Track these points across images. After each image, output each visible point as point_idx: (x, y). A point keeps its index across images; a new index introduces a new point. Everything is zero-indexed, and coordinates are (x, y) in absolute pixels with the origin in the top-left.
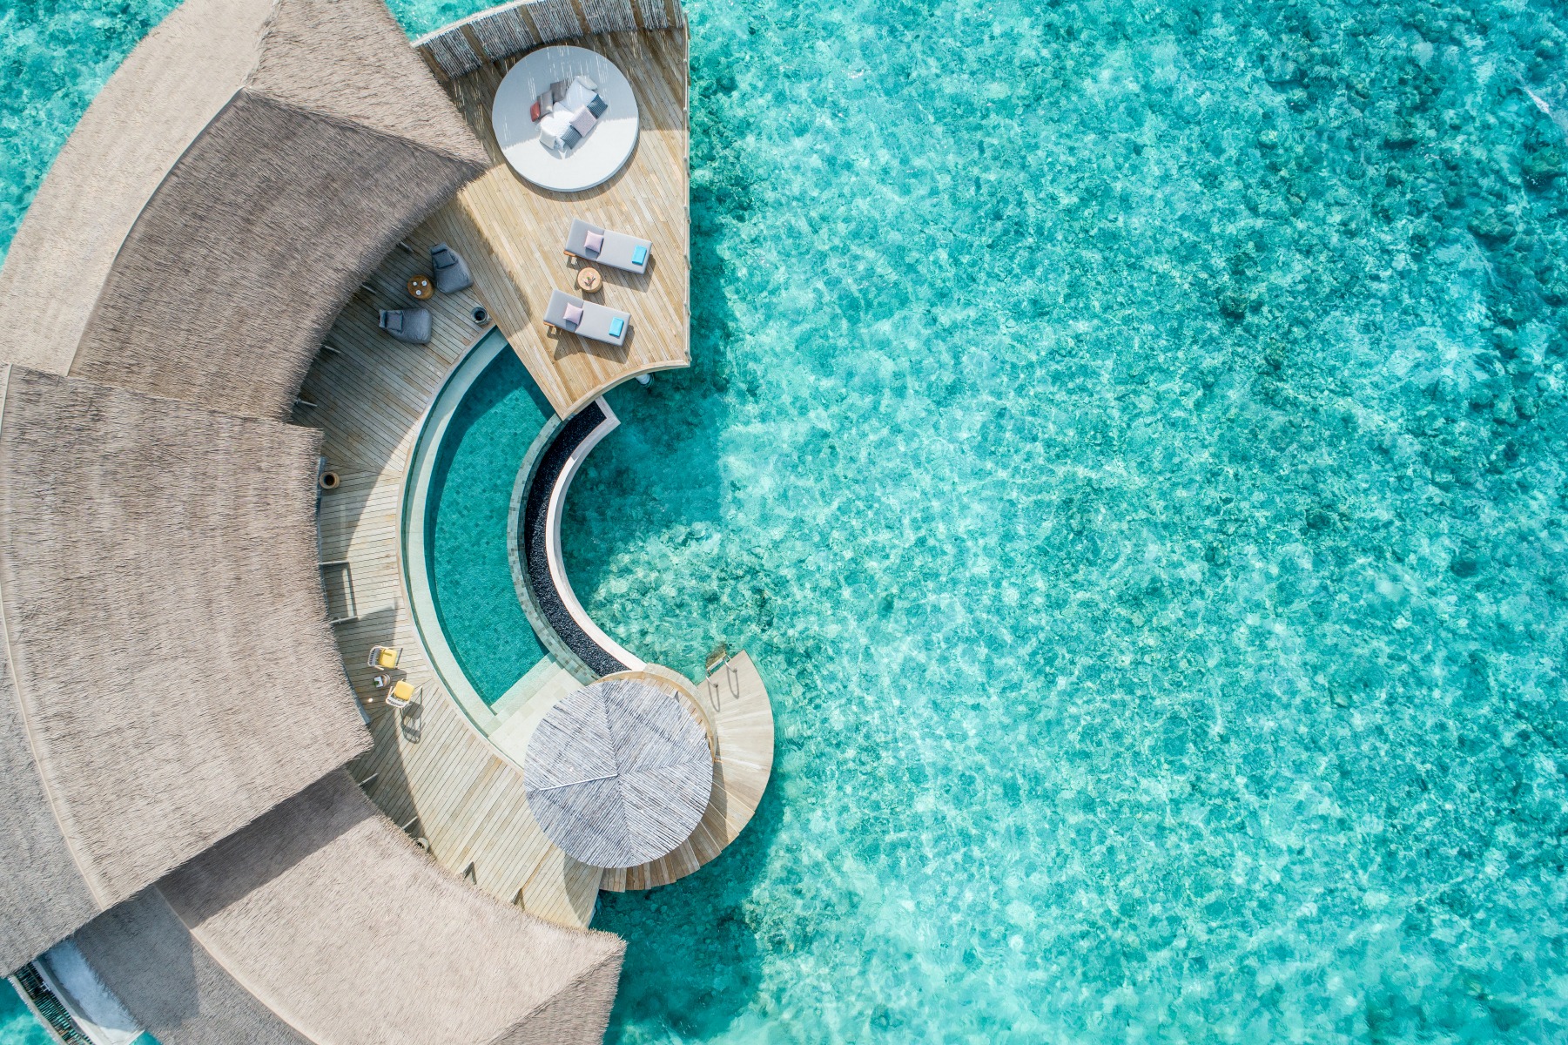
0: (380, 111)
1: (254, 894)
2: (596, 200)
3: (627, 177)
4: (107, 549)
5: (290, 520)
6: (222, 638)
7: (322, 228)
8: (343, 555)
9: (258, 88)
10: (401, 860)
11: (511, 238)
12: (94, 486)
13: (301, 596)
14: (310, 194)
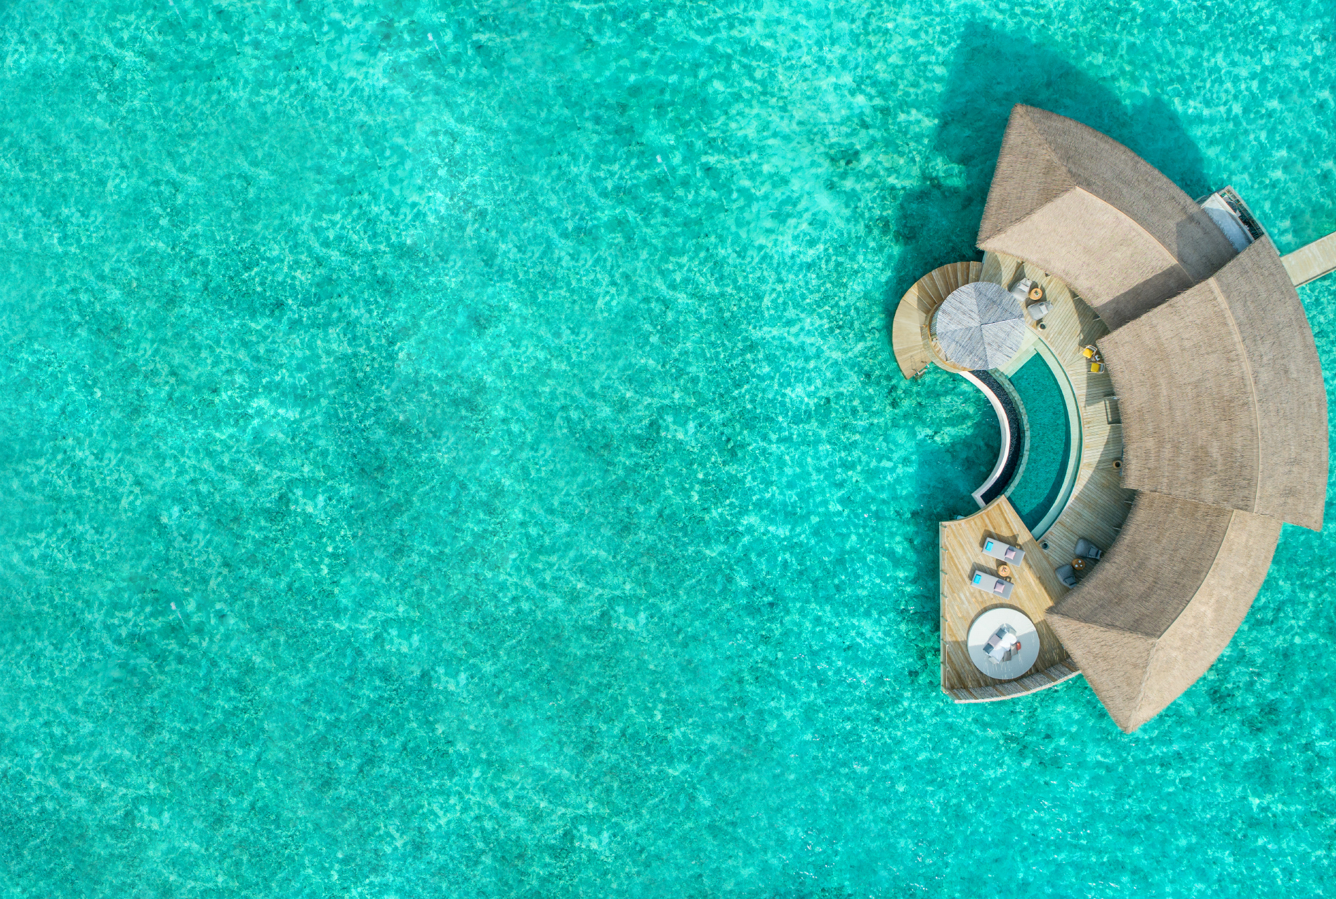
0: (1095, 635)
1: (1150, 276)
2: (988, 604)
3: (973, 615)
4: (1214, 434)
5: (1135, 446)
6: (1164, 392)
7: (1122, 581)
8: (1112, 428)
9: (1150, 641)
10: (1082, 285)
11: (1029, 585)
12: (1220, 460)
13: (1130, 411)
14: (1127, 596)
